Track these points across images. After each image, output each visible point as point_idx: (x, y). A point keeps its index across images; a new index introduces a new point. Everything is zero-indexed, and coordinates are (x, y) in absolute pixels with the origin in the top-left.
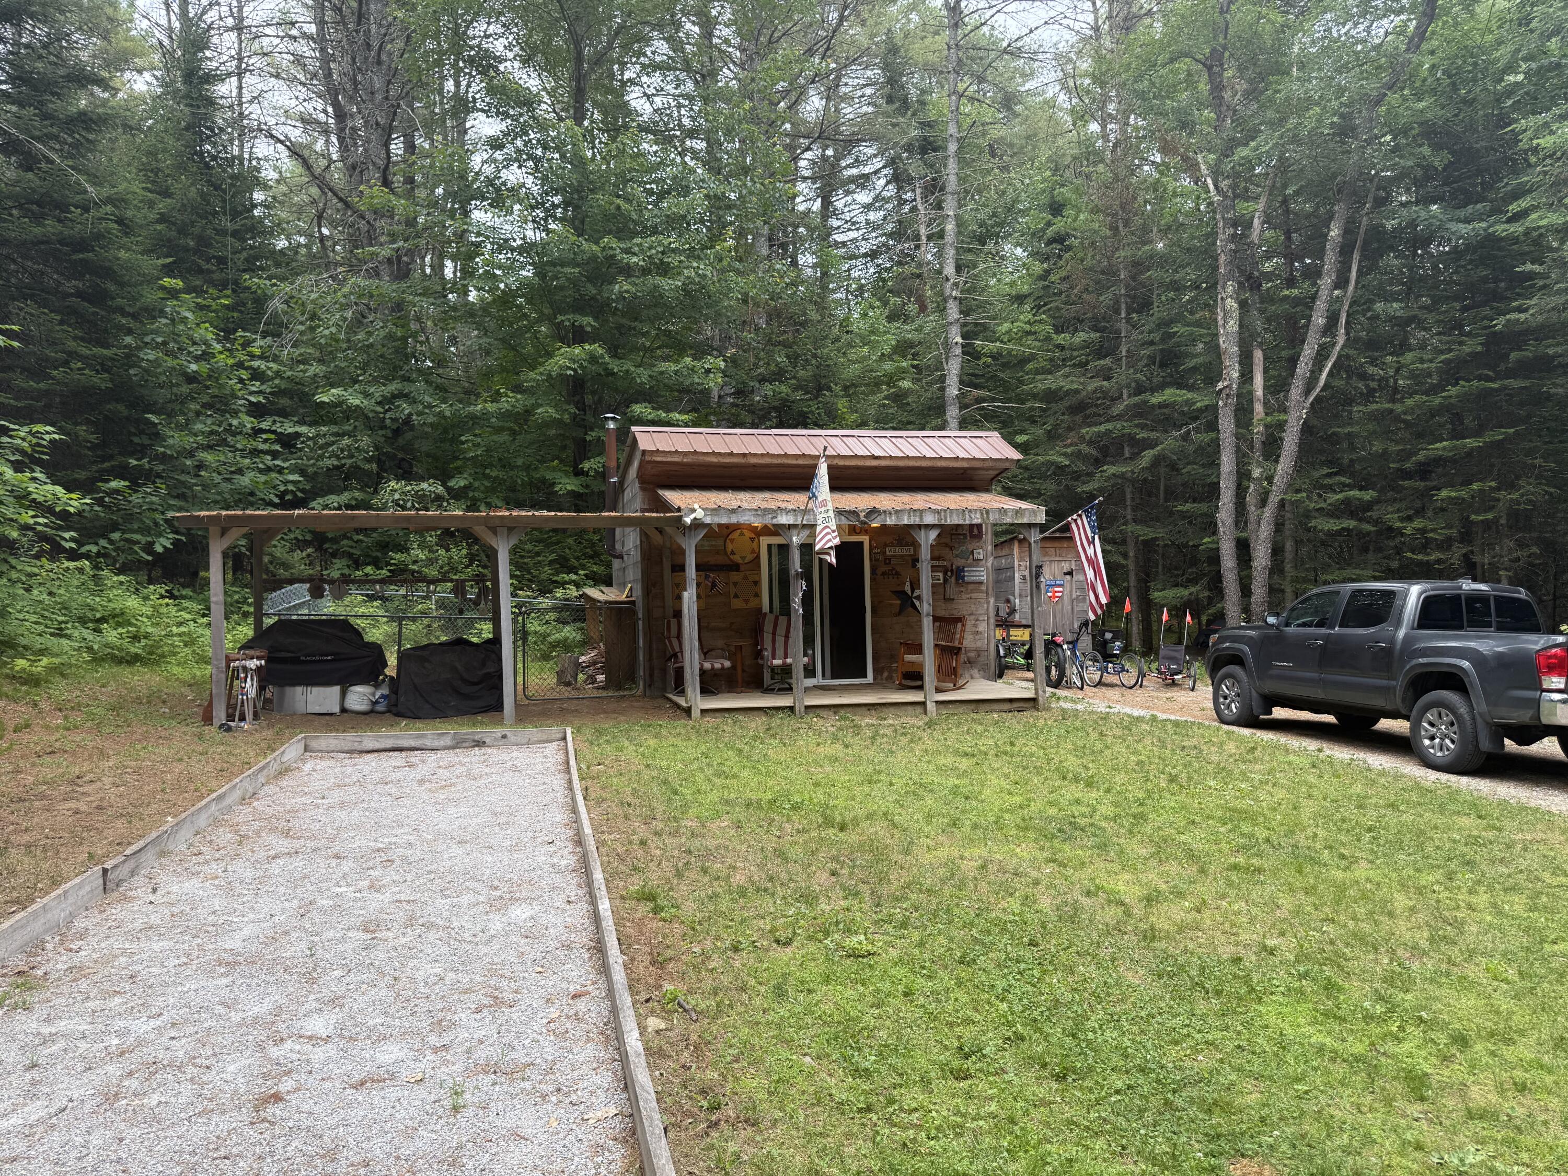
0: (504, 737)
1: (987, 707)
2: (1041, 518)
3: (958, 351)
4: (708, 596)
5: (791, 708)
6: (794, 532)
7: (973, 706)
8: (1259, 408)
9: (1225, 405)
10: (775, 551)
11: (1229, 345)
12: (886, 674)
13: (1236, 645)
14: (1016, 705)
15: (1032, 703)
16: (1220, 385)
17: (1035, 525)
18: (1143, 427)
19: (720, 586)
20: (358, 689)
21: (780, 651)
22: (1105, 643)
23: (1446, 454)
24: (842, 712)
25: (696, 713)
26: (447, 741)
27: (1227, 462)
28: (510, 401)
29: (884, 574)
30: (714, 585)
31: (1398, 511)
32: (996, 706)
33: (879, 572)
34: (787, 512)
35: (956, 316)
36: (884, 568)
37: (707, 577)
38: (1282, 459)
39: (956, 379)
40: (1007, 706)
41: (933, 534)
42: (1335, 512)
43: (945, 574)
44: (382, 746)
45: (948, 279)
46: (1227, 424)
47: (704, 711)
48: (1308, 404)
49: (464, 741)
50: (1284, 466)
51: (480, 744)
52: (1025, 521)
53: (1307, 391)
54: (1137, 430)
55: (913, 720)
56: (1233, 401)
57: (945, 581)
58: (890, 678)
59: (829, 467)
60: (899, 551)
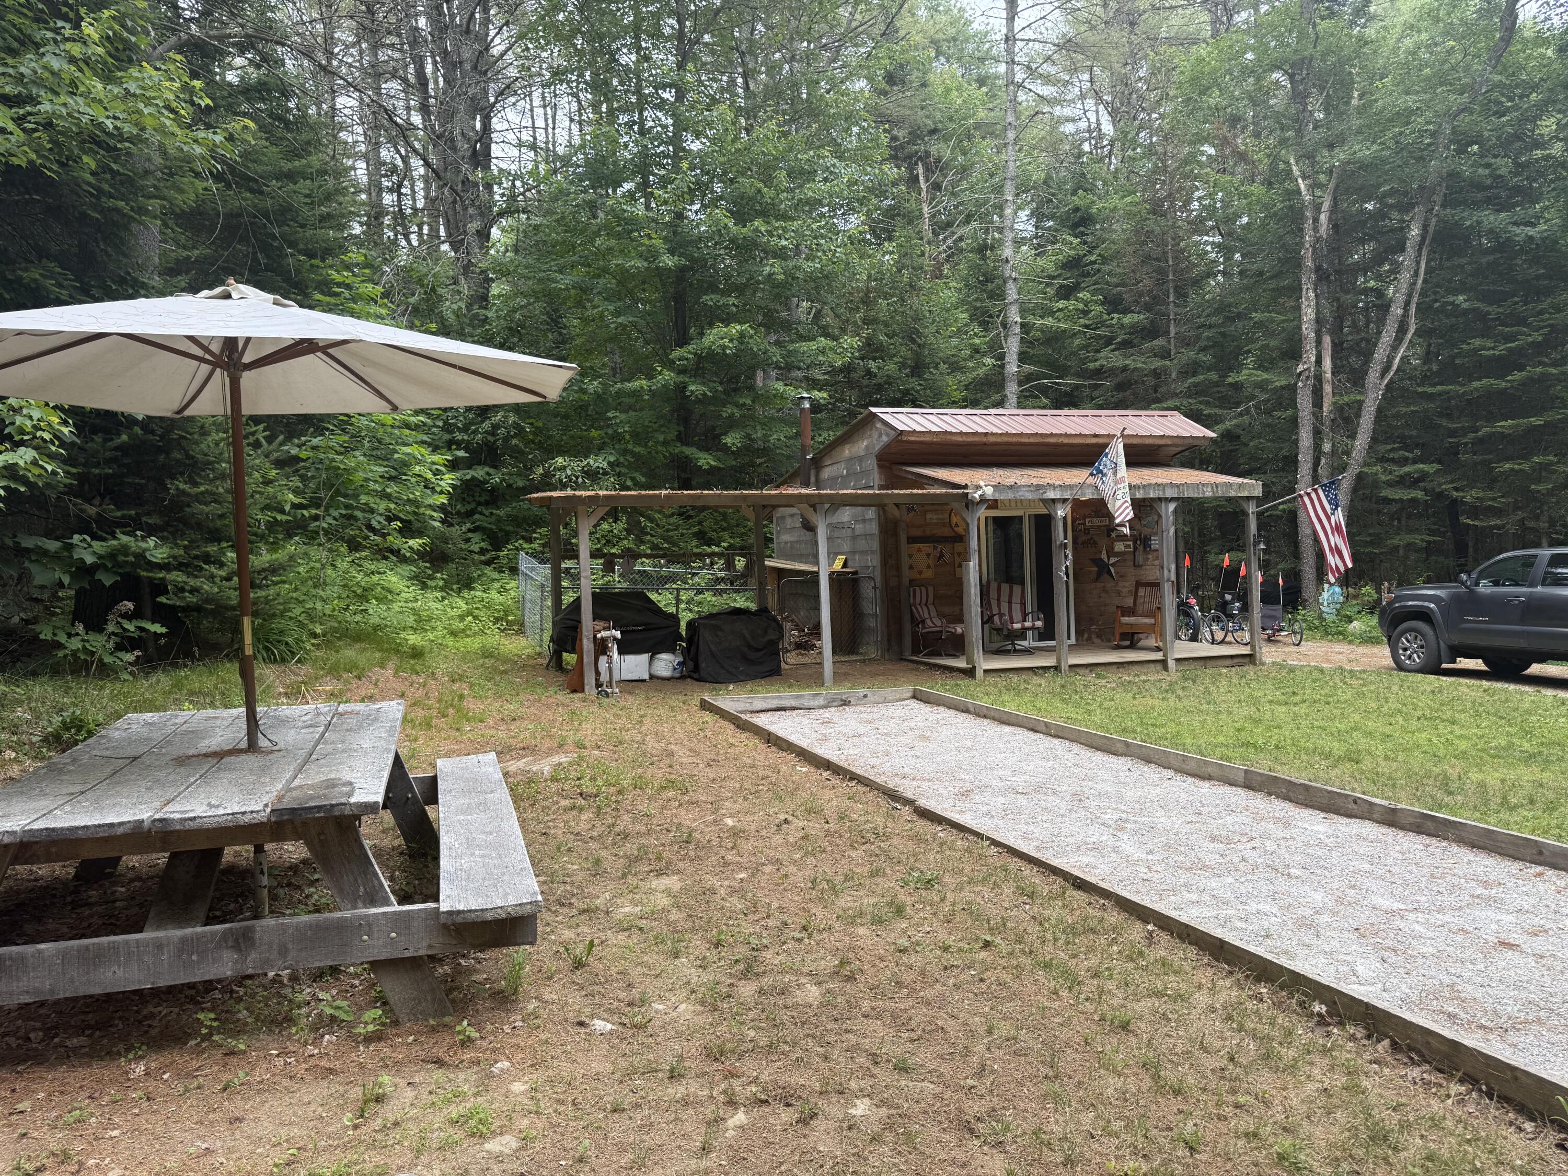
0: (865, 696)
1: (1213, 663)
2: (1258, 491)
3: (1017, 330)
4: (936, 566)
5: (1056, 668)
6: (1059, 505)
7: (1202, 663)
8: (1328, 388)
9: (1305, 386)
10: (990, 522)
11: (1308, 330)
12: (1086, 636)
13: (1426, 604)
14: (1235, 661)
15: (1250, 658)
16: (1300, 368)
17: (1252, 498)
18: (1207, 403)
19: (947, 556)
20: (664, 656)
21: (1017, 615)
22: (1225, 603)
23: (1507, 432)
24: (1099, 670)
25: (979, 673)
26: (821, 701)
27: (1305, 438)
28: (667, 377)
29: (1083, 543)
30: (941, 556)
31: (1452, 482)
32: (1220, 662)
33: (1080, 541)
34: (1054, 487)
35: (1015, 297)
36: (1084, 538)
37: (935, 548)
38: (1359, 436)
39: (1015, 357)
40: (1228, 662)
41: (1172, 507)
42: (1403, 482)
43: (1135, 543)
44: (769, 706)
45: (1007, 261)
46: (1304, 402)
47: (985, 671)
48: (1383, 386)
49: (834, 700)
50: (1361, 442)
51: (845, 703)
52: (1246, 494)
53: (1382, 376)
54: (1202, 407)
55: (1154, 675)
56: (1311, 382)
57: (1135, 549)
58: (1089, 639)
59: (1125, 446)
60: (1097, 522)
